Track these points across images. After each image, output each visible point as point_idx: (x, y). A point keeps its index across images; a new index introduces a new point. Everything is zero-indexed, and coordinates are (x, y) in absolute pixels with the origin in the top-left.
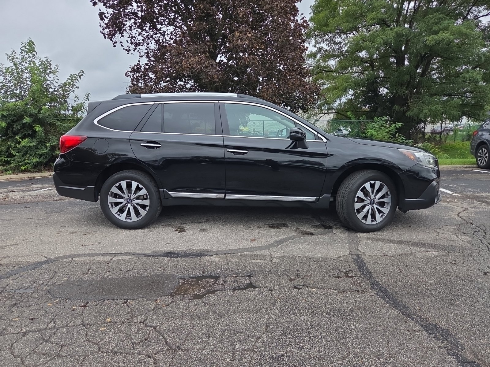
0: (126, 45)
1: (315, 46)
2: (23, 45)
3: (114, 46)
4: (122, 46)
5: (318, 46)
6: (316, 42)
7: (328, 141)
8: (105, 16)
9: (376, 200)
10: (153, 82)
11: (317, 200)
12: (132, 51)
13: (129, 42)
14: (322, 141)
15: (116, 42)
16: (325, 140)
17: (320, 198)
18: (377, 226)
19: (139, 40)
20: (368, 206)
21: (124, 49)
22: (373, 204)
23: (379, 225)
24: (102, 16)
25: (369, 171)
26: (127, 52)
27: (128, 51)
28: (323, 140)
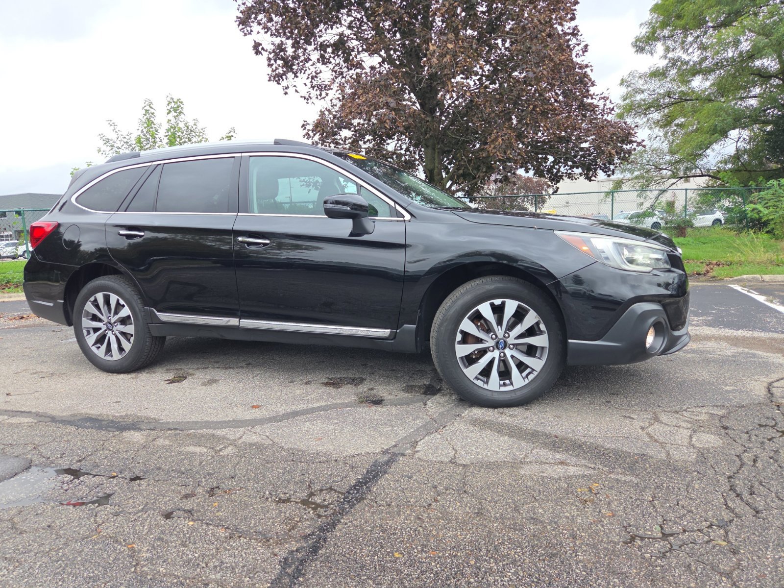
0: (304, 91)
1: (665, 57)
2: (147, 103)
3: (286, 93)
4: (296, 91)
5: (670, 55)
6: (667, 50)
7: (413, 219)
8: (263, 49)
9: (511, 341)
10: (349, 143)
11: (393, 336)
12: (314, 98)
13: (309, 85)
14: (402, 219)
15: (287, 88)
16: (407, 217)
17: (398, 331)
18: (513, 396)
19: (323, 80)
20: (493, 351)
21: (301, 97)
22: (505, 348)
23: (519, 394)
24: (257, 48)
25: (488, 279)
26: (306, 100)
27: (308, 99)
28: (403, 217)
